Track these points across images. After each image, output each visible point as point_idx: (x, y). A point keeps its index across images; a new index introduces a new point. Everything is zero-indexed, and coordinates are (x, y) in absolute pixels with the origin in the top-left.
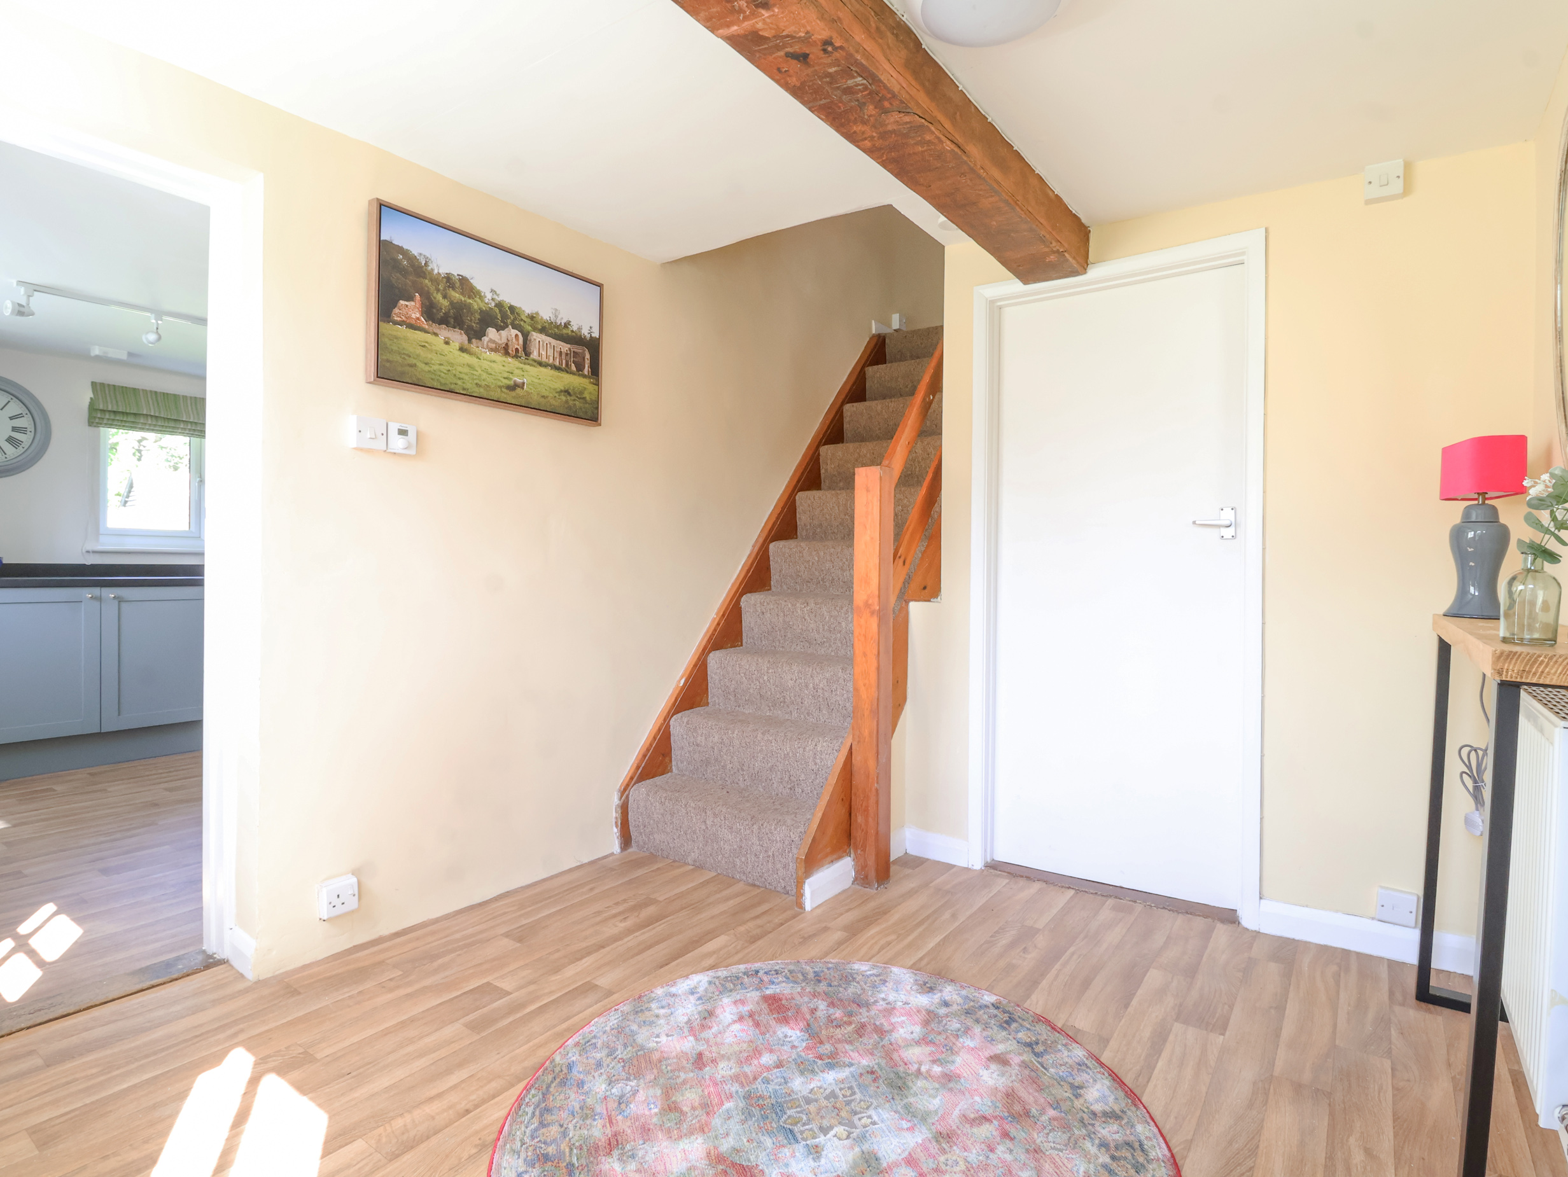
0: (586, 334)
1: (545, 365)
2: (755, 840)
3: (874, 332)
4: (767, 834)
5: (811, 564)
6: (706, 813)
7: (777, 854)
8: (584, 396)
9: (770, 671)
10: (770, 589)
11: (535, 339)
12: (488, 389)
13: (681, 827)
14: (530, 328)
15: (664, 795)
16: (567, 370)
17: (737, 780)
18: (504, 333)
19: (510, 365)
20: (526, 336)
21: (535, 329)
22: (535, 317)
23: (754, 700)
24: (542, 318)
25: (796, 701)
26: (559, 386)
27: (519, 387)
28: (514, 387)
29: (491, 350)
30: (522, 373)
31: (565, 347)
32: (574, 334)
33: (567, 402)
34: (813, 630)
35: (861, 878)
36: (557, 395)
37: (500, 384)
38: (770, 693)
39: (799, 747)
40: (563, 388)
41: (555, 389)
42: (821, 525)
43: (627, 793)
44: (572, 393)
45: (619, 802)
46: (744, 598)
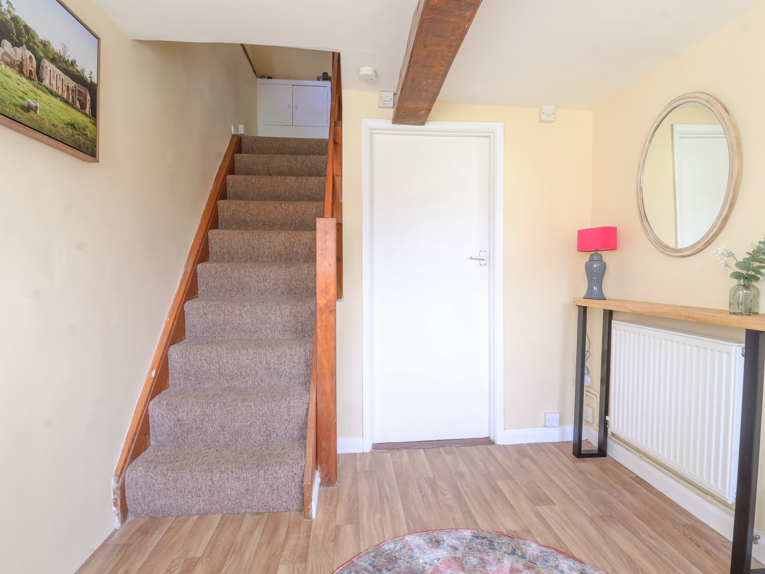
0: (88, 77)
1: (56, 96)
2: (261, 481)
3: (233, 133)
4: (272, 474)
5: (233, 279)
6: (212, 472)
7: (281, 486)
8: (86, 133)
9: (229, 355)
10: (197, 297)
11: (47, 67)
12: (3, 104)
13: (185, 489)
14: (42, 55)
15: (165, 468)
16: (73, 105)
17: (218, 439)
18: (19, 50)
19: (24, 85)
20: (39, 60)
21: (47, 57)
22: (47, 45)
23: (214, 377)
24: (53, 49)
25: (251, 373)
26: (67, 119)
27: (32, 110)
28: (28, 109)
29: (6, 63)
30: (35, 97)
31: (72, 84)
32: (78, 74)
33: (73, 135)
34: (248, 323)
35: (326, 482)
36: (65, 126)
37: (14, 101)
38: (228, 371)
39: (275, 407)
40: (70, 122)
41: (63, 120)
42: (229, 253)
43: (123, 475)
44: (77, 128)
45: (117, 485)
46: (187, 304)
